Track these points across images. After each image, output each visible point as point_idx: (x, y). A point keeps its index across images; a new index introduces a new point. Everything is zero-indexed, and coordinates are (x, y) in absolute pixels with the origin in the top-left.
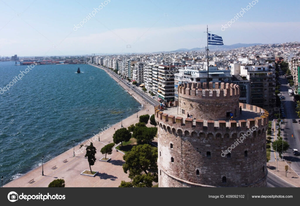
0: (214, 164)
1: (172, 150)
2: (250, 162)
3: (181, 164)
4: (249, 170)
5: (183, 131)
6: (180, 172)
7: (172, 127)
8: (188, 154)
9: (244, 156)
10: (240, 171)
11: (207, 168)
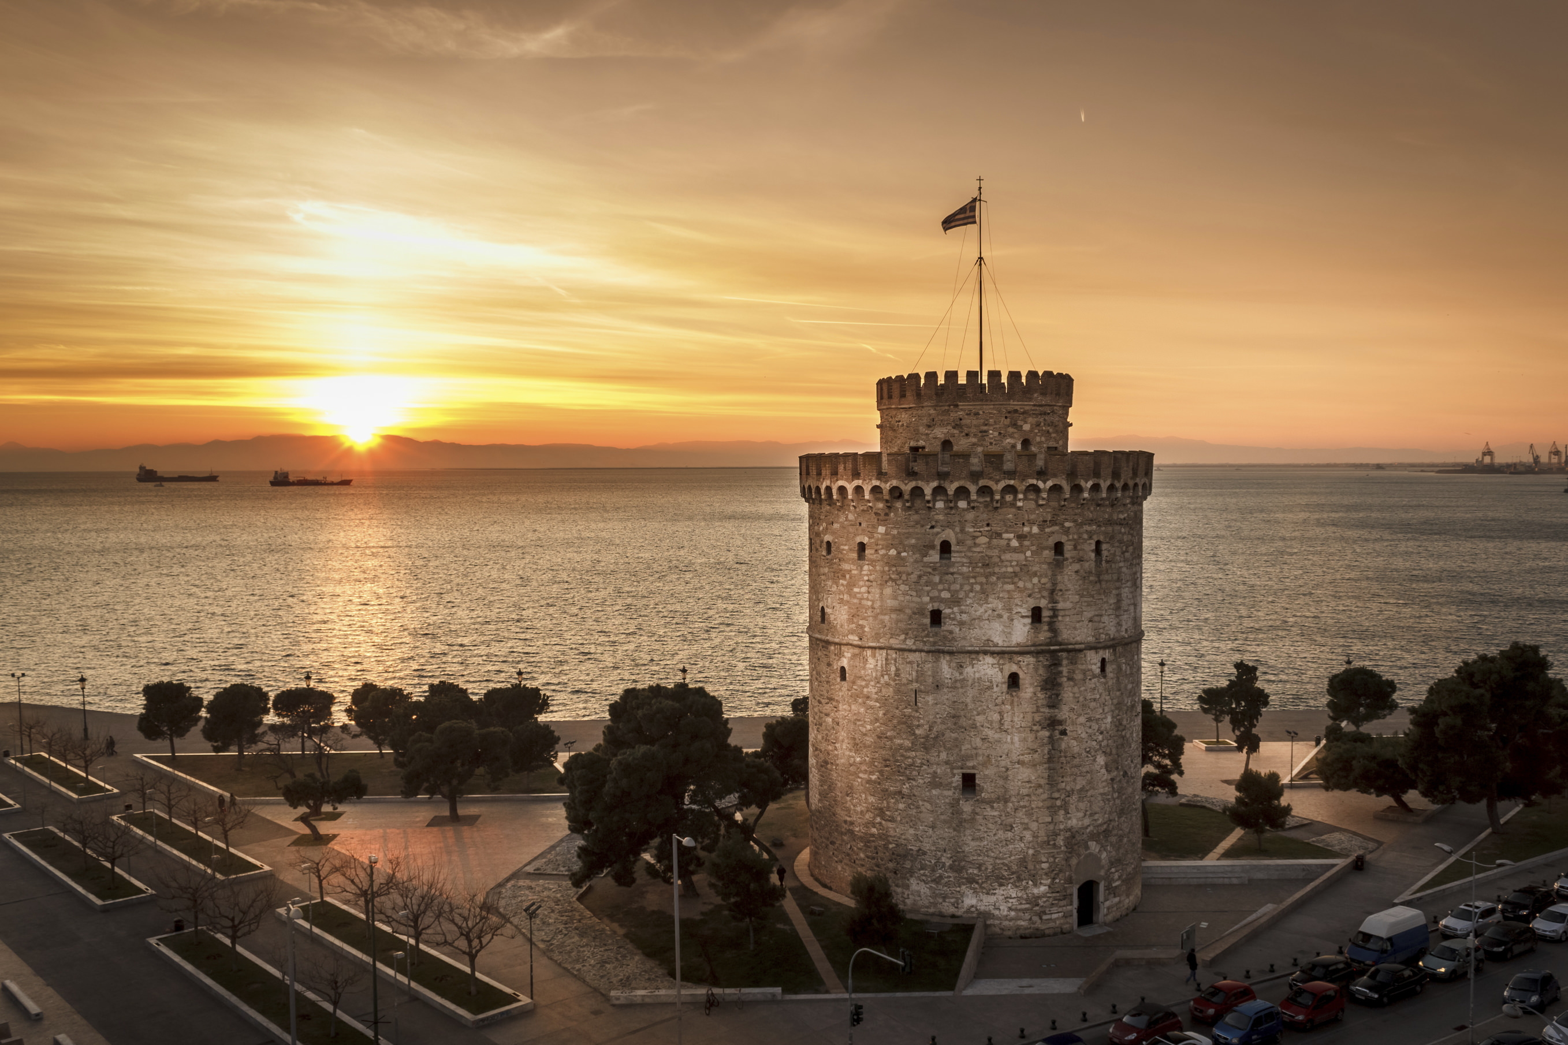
2: (872, 578)
9: (855, 555)
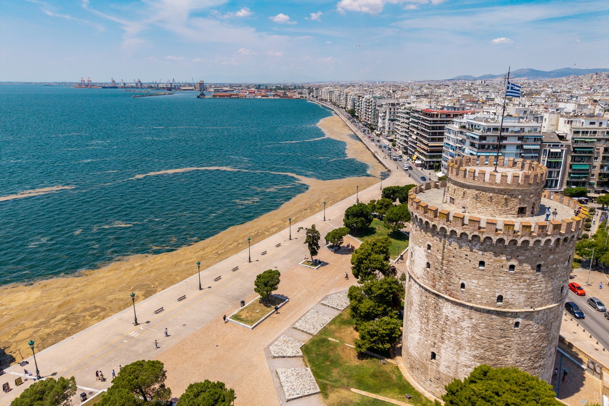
0: (488, 277)
1: (428, 253)
2: (543, 280)
3: (440, 273)
4: (539, 290)
5: (449, 230)
6: (437, 283)
7: (431, 224)
8: (452, 262)
9: (535, 271)
10: (525, 291)
11: (477, 283)
